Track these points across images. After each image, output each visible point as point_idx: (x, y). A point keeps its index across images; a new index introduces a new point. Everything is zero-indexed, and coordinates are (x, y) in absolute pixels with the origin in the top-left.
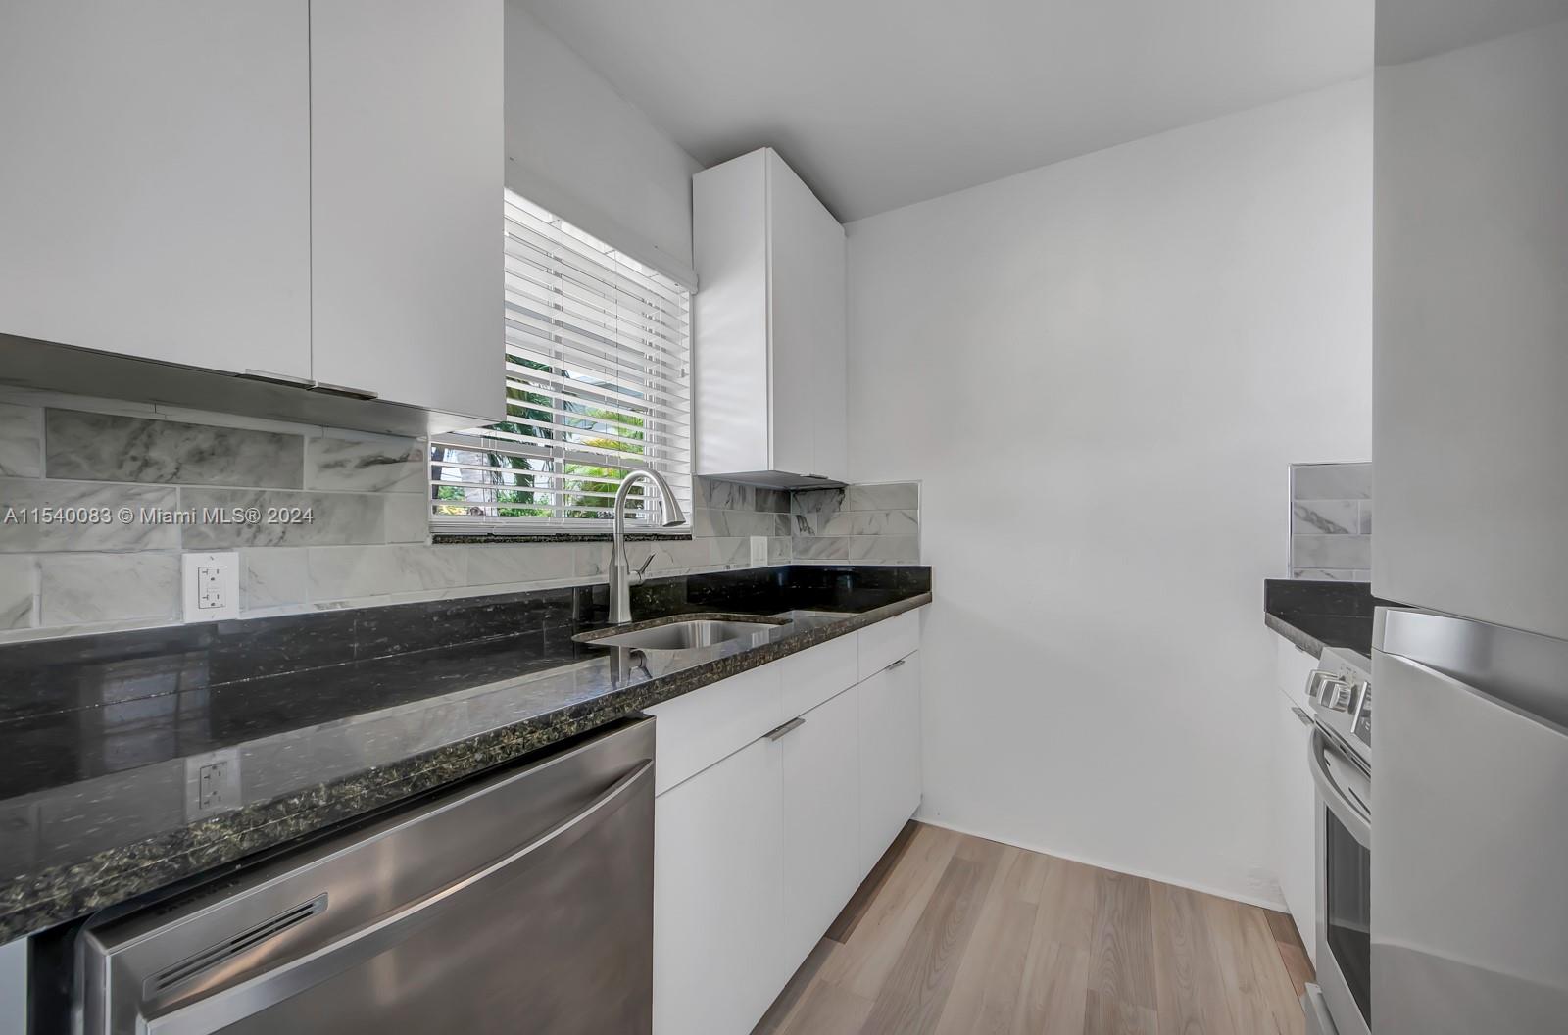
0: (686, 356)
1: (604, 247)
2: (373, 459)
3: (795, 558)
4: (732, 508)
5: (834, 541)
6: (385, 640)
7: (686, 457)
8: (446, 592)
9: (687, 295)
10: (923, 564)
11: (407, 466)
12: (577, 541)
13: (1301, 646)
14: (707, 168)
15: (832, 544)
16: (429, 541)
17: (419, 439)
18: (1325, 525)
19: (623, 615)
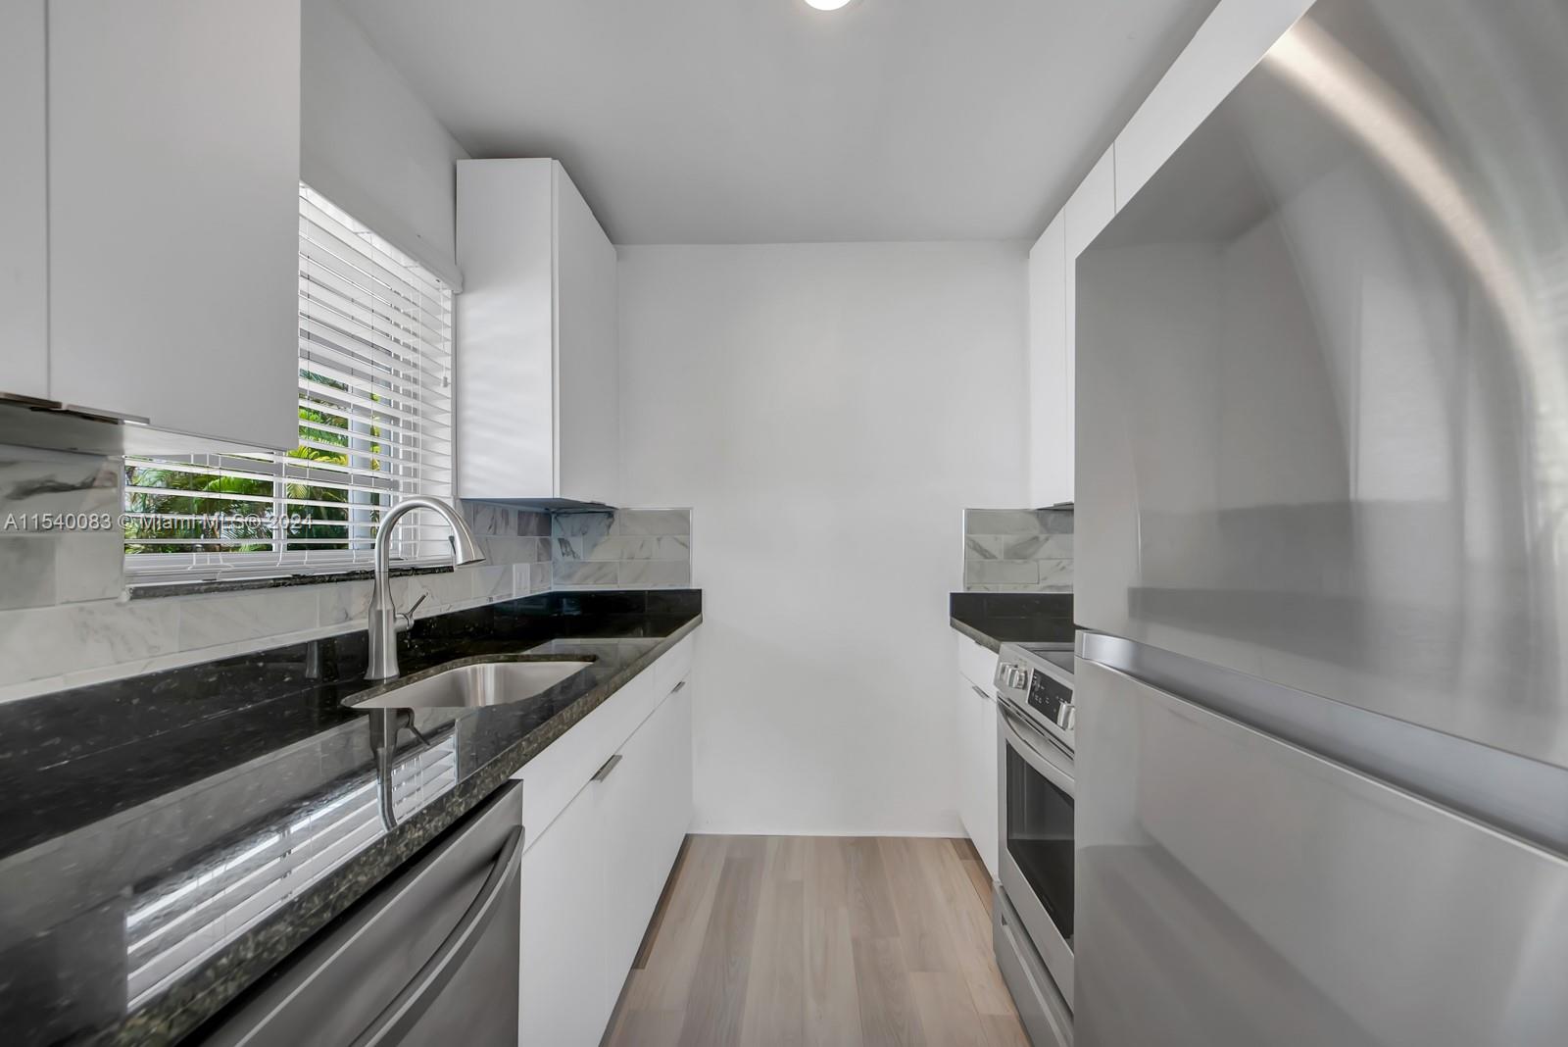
0: (447, 362)
1: (358, 227)
2: (38, 486)
3: (556, 584)
4: (495, 533)
5: (602, 565)
6: (57, 740)
7: (446, 477)
8: (149, 663)
9: (448, 293)
10: (694, 587)
11: (92, 495)
12: (323, 582)
13: (979, 642)
14: (473, 158)
15: (600, 568)
16: (125, 597)
17: (111, 458)
18: (984, 553)
19: (389, 669)
